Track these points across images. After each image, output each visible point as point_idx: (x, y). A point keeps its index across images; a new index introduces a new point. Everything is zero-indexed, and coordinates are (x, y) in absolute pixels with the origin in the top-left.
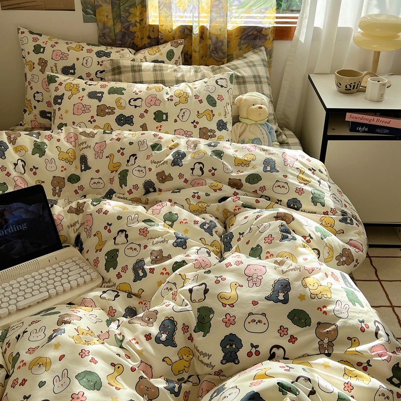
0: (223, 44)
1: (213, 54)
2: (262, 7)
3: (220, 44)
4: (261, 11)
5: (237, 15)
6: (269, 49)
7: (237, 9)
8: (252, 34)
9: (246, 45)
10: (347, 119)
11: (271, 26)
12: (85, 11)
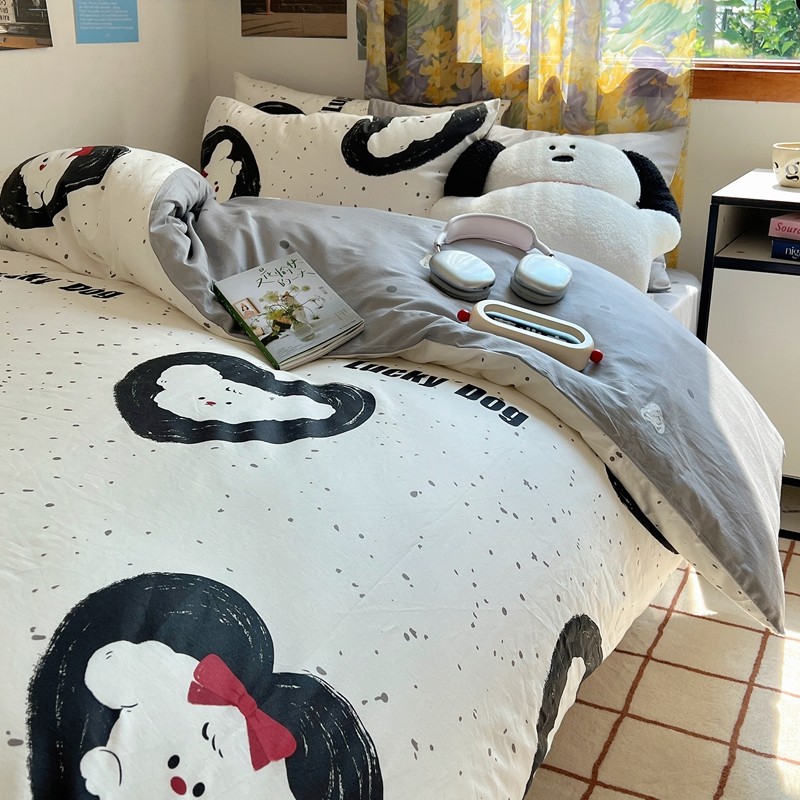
0: (583, 103)
1: (567, 122)
2: (668, 30)
3: (580, 98)
4: (665, 39)
5: (619, 43)
6: (680, 117)
7: (619, 33)
8: (649, 85)
9: (636, 107)
10: (773, 232)
11: (685, 69)
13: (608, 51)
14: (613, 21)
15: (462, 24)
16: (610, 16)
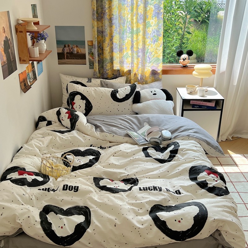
0: (143, 77)
2: (158, 62)
3: (142, 76)
4: (157, 64)
5: (149, 65)
6: (160, 78)
7: (149, 63)
8: (154, 72)
10: (191, 103)
11: (161, 69)
12: (90, 65)
13: (147, 67)
14: (148, 61)
15: (114, 62)
16: (147, 61)
